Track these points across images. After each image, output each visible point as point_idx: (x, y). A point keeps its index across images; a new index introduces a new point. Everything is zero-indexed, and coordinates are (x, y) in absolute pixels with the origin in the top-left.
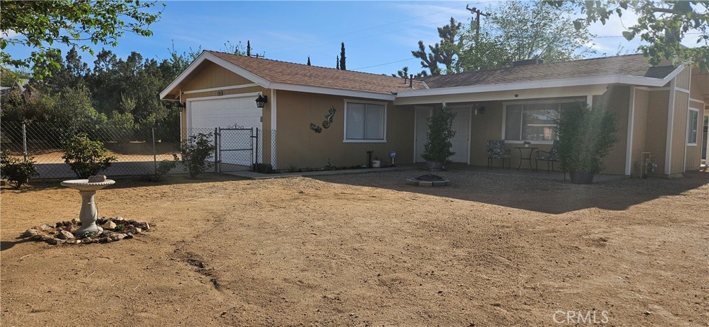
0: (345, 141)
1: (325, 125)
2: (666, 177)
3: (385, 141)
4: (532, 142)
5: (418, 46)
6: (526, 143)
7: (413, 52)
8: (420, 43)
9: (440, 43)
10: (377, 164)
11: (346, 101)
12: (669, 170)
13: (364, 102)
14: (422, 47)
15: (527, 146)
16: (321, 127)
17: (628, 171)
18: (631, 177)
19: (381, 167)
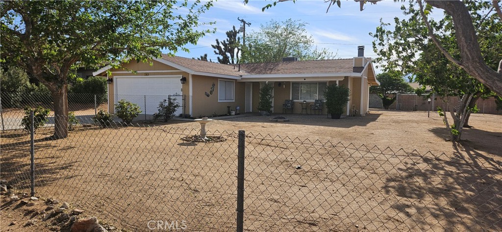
0: (219, 101)
1: (211, 92)
2: (361, 116)
3: (234, 101)
4: (307, 101)
5: (216, 42)
6: (304, 101)
7: (212, 45)
8: (217, 40)
9: (226, 40)
10: (233, 113)
11: (219, 79)
12: (362, 113)
13: (225, 80)
14: (218, 43)
15: (305, 102)
16: (209, 94)
17: (348, 114)
18: (349, 116)
19: (235, 115)
